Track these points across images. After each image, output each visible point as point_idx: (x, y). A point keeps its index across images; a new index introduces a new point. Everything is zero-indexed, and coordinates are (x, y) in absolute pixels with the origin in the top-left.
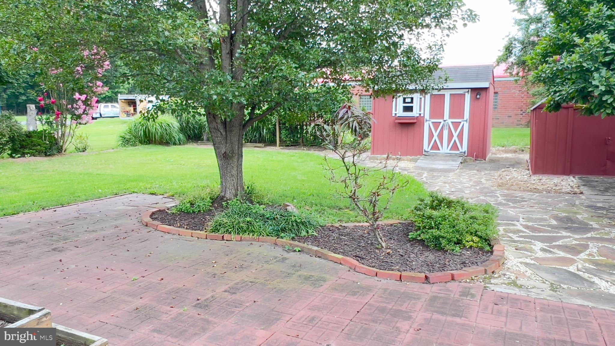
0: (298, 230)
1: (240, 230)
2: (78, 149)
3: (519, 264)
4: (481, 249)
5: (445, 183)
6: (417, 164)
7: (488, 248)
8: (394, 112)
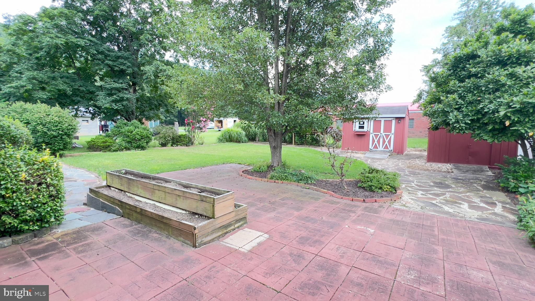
0: (307, 181)
1: (282, 179)
2: (199, 144)
3: (408, 199)
4: (391, 192)
5: (379, 165)
6: (365, 155)
7: (394, 191)
8: (354, 129)
